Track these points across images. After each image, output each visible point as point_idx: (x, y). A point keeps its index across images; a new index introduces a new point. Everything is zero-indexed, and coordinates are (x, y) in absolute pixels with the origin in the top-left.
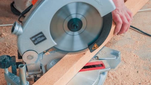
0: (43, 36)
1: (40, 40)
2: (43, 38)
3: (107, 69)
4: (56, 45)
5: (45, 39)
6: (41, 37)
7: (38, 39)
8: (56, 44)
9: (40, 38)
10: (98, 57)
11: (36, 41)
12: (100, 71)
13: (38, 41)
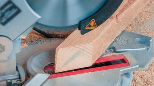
0: (14, 7)
1: (10, 16)
2: (14, 11)
3: (132, 66)
4: (39, 19)
5: (19, 11)
6: (10, 9)
7: (6, 14)
8: (39, 17)
9: (9, 12)
10: (114, 48)
11: (3, 18)
12: (121, 71)
13: (8, 18)
